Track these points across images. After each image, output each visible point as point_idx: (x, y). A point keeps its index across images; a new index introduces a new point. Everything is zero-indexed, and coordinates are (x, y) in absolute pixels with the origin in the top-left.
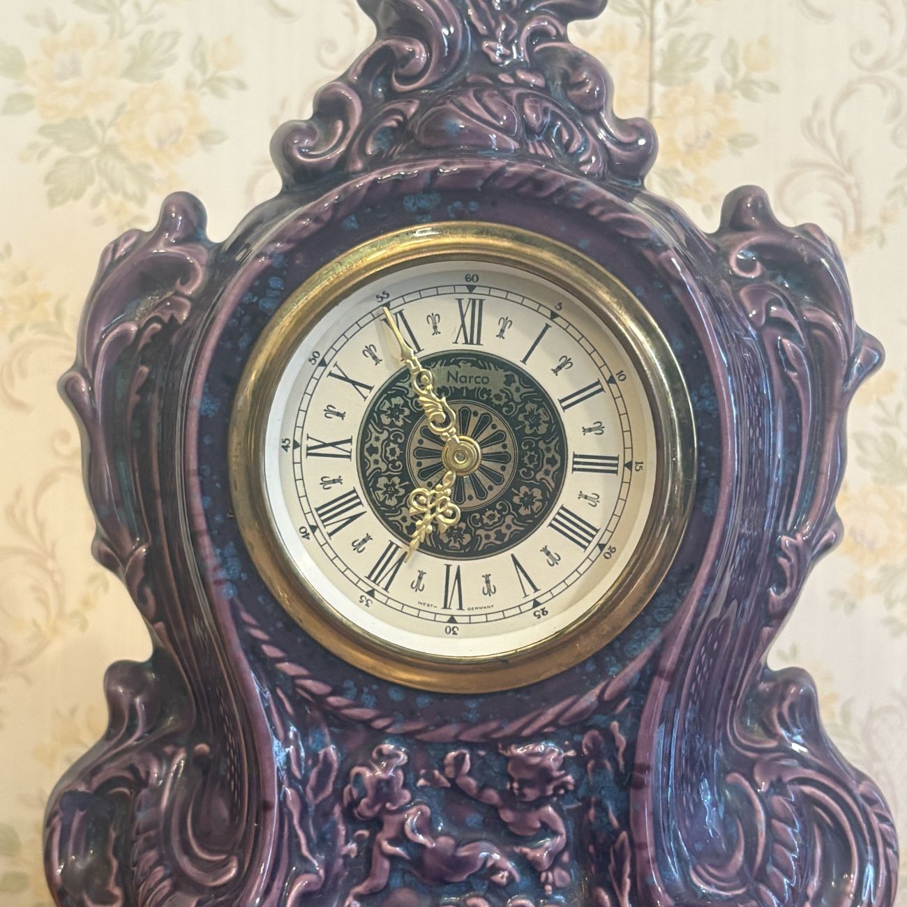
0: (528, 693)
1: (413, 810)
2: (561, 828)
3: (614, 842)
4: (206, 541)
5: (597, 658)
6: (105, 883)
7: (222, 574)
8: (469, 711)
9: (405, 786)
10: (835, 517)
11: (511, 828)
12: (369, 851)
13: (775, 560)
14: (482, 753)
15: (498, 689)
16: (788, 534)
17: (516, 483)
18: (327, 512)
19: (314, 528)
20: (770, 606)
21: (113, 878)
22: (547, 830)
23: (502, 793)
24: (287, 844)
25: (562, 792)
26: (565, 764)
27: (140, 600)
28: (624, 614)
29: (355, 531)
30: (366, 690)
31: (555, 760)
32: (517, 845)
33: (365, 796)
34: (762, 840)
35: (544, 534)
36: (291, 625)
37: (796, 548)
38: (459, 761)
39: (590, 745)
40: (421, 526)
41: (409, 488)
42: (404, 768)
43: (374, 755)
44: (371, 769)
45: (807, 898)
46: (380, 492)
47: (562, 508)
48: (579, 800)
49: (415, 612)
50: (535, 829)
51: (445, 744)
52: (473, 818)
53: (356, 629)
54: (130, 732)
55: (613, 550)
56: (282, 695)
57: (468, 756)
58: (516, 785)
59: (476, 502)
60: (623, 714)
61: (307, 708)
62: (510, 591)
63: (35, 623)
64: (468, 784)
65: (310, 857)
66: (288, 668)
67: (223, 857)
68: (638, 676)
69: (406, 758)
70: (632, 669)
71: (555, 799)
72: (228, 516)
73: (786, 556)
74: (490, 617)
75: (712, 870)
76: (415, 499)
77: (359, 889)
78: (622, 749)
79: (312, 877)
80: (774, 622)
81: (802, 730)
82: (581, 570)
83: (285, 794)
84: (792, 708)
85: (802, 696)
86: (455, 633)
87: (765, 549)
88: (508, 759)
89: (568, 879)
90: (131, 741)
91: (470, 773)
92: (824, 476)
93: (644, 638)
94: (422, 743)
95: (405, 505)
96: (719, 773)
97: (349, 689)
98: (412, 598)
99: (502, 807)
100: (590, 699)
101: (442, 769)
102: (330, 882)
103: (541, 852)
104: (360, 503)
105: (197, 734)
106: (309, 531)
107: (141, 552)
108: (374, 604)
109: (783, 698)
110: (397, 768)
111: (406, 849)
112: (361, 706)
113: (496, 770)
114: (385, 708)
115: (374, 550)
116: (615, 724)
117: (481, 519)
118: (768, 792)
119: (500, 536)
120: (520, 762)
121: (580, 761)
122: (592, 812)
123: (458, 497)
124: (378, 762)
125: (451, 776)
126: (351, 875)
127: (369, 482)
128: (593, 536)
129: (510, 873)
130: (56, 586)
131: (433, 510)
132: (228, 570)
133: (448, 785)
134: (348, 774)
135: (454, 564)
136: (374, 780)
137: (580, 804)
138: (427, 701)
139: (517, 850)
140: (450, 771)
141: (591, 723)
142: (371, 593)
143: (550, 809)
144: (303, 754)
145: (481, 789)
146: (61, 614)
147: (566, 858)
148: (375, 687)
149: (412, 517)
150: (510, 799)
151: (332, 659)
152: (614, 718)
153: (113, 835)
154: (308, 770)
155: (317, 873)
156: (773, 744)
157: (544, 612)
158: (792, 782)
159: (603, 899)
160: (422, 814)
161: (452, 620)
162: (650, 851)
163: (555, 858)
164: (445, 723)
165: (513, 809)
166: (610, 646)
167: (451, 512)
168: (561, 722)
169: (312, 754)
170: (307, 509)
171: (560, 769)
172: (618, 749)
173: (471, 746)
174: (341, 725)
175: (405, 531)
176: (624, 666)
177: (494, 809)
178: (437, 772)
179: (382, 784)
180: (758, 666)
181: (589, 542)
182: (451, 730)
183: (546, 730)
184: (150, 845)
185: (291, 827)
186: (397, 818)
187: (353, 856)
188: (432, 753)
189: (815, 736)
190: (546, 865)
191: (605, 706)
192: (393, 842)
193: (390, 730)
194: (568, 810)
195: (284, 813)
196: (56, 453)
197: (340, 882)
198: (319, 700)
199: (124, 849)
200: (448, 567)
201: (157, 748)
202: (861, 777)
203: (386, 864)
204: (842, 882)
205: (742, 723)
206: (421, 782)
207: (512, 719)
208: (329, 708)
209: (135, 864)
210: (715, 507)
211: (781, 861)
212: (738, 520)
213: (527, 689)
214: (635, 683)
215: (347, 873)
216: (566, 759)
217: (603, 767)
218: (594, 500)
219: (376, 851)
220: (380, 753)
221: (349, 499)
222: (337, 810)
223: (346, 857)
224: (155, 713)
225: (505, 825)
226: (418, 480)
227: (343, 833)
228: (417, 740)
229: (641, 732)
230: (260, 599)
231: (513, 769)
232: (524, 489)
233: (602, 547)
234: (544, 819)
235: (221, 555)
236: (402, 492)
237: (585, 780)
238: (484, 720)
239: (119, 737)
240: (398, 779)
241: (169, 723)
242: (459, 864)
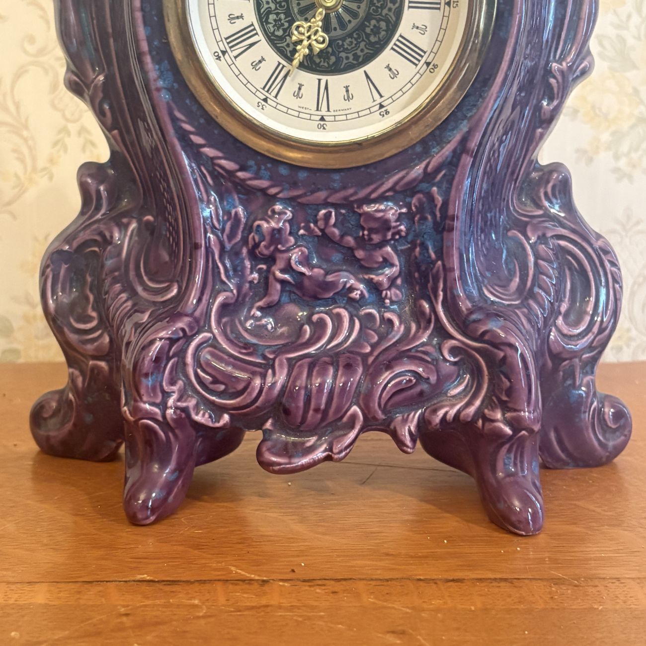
0: (375, 168)
1: (297, 250)
2: (396, 261)
3: (432, 269)
4: (148, 59)
5: (424, 142)
6: (85, 309)
7: (161, 83)
8: (334, 181)
9: (291, 234)
10: (589, 53)
11: (362, 262)
12: (267, 279)
13: (548, 81)
14: (343, 211)
15: (354, 165)
16: (557, 62)
17: (368, 17)
18: (233, 40)
19: (224, 53)
20: (542, 114)
21: (90, 306)
22: (387, 263)
23: (356, 239)
24: (212, 272)
25: (397, 237)
26: (400, 217)
28: (443, 110)
29: (253, 55)
30: (263, 167)
31: (393, 214)
32: (367, 274)
33: (263, 241)
34: (531, 272)
35: (387, 56)
36: (210, 120)
37: (562, 72)
38: (328, 216)
39: (417, 204)
40: (300, 50)
41: (291, 23)
42: (290, 221)
43: (269, 213)
44: (268, 222)
45: (560, 313)
46: (271, 26)
47: (401, 36)
48: (408, 243)
49: (296, 114)
50: (377, 262)
51: (318, 205)
52: (337, 257)
53: (255, 122)
54: (98, 208)
55: (435, 66)
56: (205, 172)
57: (333, 214)
58: (366, 232)
59: (339, 32)
60: (441, 182)
61: (222, 181)
62: (363, 97)
63: (16, 175)
64: (333, 233)
65: (227, 281)
66: (209, 152)
67: (166, 285)
68: (452, 154)
69: (291, 215)
70: (448, 150)
71: (392, 242)
72: (164, 41)
73: (555, 77)
74: (349, 117)
75: (497, 288)
76: (296, 29)
77: (260, 304)
78: (439, 205)
79: (228, 294)
80: (544, 126)
81: (559, 201)
82: (413, 81)
83: (209, 237)
84: (554, 187)
85: (560, 181)
86: (324, 128)
87: (541, 72)
88: (360, 215)
89: (401, 296)
90: (99, 216)
91: (335, 225)
92: (582, 21)
93: (456, 128)
94: (302, 205)
95: (289, 35)
96: (503, 230)
97: (251, 167)
98: (294, 103)
99: (357, 249)
100: (418, 170)
101: (316, 223)
102: (240, 299)
103: (383, 277)
104: (257, 34)
105: (144, 210)
106: (221, 54)
107: (99, 80)
108: (268, 108)
109: (548, 182)
110: (285, 221)
111: (292, 276)
112: (260, 178)
113: (352, 223)
114: (276, 180)
115: (267, 68)
116: (435, 189)
117: (343, 45)
118: (536, 242)
119: (356, 57)
120: (369, 216)
121: (410, 216)
122: (418, 249)
123: (326, 28)
124: (272, 217)
125: (322, 227)
126: (255, 295)
127: (263, 18)
128: (422, 57)
129: (362, 292)
130: (30, 149)
131: (309, 38)
132: (164, 80)
133: (320, 234)
134: (252, 226)
135: (324, 78)
136: (270, 230)
137: (409, 246)
138: (305, 175)
139: (366, 277)
140: (321, 224)
141: (418, 189)
142: (265, 100)
143: (389, 249)
144: (221, 213)
145: (342, 236)
146: (34, 169)
147: (399, 281)
148: (269, 165)
149: (293, 43)
150: (362, 242)
151: (238, 145)
152: (433, 185)
153: (89, 279)
154: (225, 223)
155: (232, 291)
156: (540, 212)
157: (387, 112)
158: (552, 237)
159: (424, 307)
160: (303, 253)
161: (322, 119)
162: (457, 274)
163: (392, 281)
164: (319, 190)
165: (364, 249)
166: (432, 133)
167: (321, 39)
168: (397, 188)
169: (228, 213)
170: (219, 39)
171: (397, 221)
172: (436, 206)
173: (335, 206)
174: (247, 193)
175: (289, 55)
176: (442, 148)
177: (351, 249)
178: (312, 225)
179: (275, 232)
180: (530, 162)
181: (419, 61)
182: (322, 195)
183: (387, 194)
184: (115, 281)
185: (214, 261)
186: (285, 255)
187: (256, 282)
188: (310, 211)
189: (568, 206)
190: (386, 285)
191: (428, 177)
192: (283, 271)
193: (280, 195)
194: (401, 250)
195: (209, 251)
196: (26, 52)
197: (247, 299)
198: (231, 173)
199: (98, 289)
200: (320, 80)
201: (118, 219)
202: (599, 236)
203: (278, 286)
204: (584, 302)
205: (519, 199)
206: (302, 232)
207: (363, 186)
208: (237, 180)
209: (106, 293)
210: (508, 32)
211: (541, 283)
212: (524, 44)
213: (375, 165)
214: (449, 159)
215: (251, 294)
216: (400, 214)
217: (426, 219)
218: (423, 30)
219: (271, 278)
220: (274, 212)
221: (248, 31)
222: (245, 251)
223: (251, 282)
224: (114, 198)
225: (358, 260)
226: (298, 16)
227: (249, 266)
228: (299, 203)
229: (453, 193)
230: (188, 101)
231: (365, 221)
232: (373, 22)
233: (428, 64)
234: (385, 256)
235: (159, 69)
236: (286, 25)
237: (413, 229)
238: (344, 188)
239: (90, 212)
240: (286, 229)
241: (124, 204)
242: (326, 286)
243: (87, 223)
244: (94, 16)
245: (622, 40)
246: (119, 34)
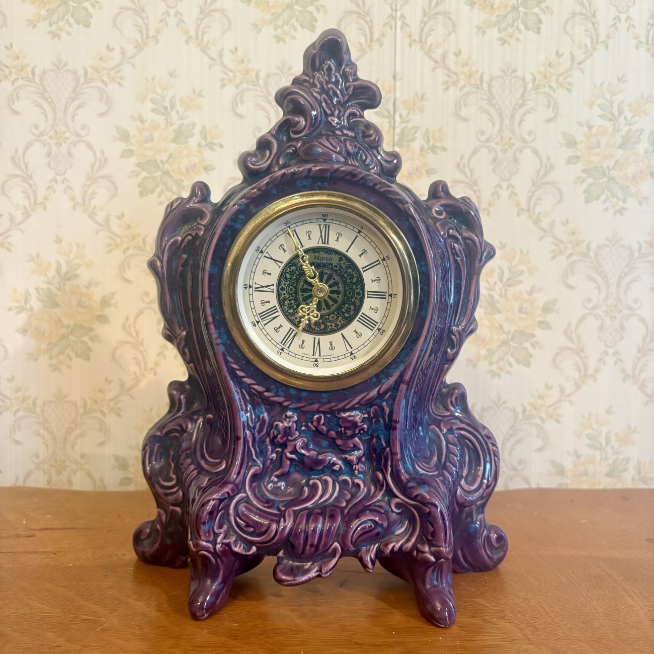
0: (348, 391)
1: (300, 440)
2: (362, 447)
3: (384, 452)
4: (212, 327)
5: (377, 376)
6: (168, 473)
7: (219, 341)
8: (323, 398)
9: (296, 429)
10: (475, 319)
11: (340, 447)
12: (281, 457)
13: (450, 337)
14: (329, 416)
15: (336, 389)
16: (455, 326)
17: (343, 303)
18: (263, 315)
19: (258, 322)
20: (448, 356)
21: (172, 471)
22: (356, 447)
23: (336, 432)
24: (247, 454)
25: (362, 432)
26: (363, 420)
27: (183, 354)
28: (388, 358)
29: (276, 323)
30: (280, 390)
31: (359, 419)
32: (343, 454)
33: (279, 434)
34: (444, 452)
35: (355, 325)
36: (249, 362)
37: (459, 332)
38: (319, 419)
39: (374, 412)
40: (303, 321)
41: (298, 306)
42: (296, 422)
43: (284, 417)
44: (282, 422)
45: (462, 477)
46: (286, 307)
47: (363, 313)
48: (369, 435)
49: (301, 358)
50: (350, 447)
51: (313, 412)
52: (325, 443)
53: (276, 364)
54: (179, 410)
55: (384, 331)
56: (245, 392)
57: (323, 417)
58: (343, 429)
59: (326, 311)
60: (387, 400)
61: (255, 397)
62: (341, 348)
63: (135, 373)
64: (323, 429)
65: (257, 460)
66: (248, 381)
67: (219, 460)
68: (394, 384)
69: (297, 418)
70: (392, 380)
71: (359, 435)
72: (222, 316)
73: (455, 335)
74: (332, 360)
75: (424, 464)
76: (301, 310)
77: (277, 473)
78: (387, 414)
79: (257, 468)
80: (449, 363)
81: (460, 408)
82: (370, 340)
83: (246, 433)
84: (456, 398)
85: (460, 394)
86: (317, 366)
87: (446, 332)
88: (339, 418)
89: (365, 468)
90: (179, 414)
91: (323, 425)
92: (470, 302)
93: (397, 368)
94: (304, 412)
95: (297, 312)
96: (426, 425)
97: (273, 389)
98: (300, 352)
99: (337, 439)
100: (374, 393)
101: (312, 423)
102: (265, 470)
103: (353, 456)
104: (277, 311)
105: (207, 410)
106: (256, 323)
107: (183, 334)
108: (283, 354)
109: (452, 395)
110: (293, 422)
111: (297, 456)
112: (278, 396)
113: (334, 423)
114: (288, 398)
115: (283, 332)
116: (384, 403)
117: (329, 319)
118: (446, 433)
119: (336, 325)
120: (344, 419)
121: (369, 419)
122: (375, 440)
123: (319, 308)
124: (285, 420)
125: (316, 426)
126: (274, 467)
127: (281, 302)
128: (375, 325)
129: (340, 465)
130: (144, 357)
131: (308, 314)
132: (222, 339)
133: (315, 429)
134: (272, 425)
135: (317, 337)
136: (284, 427)
137: (369, 437)
138: (306, 394)
139: (343, 456)
140: (315, 423)
141: (374, 403)
142: (282, 349)
143: (357, 439)
144: (254, 417)
145: (328, 431)
146: (146, 369)
147: (363, 459)
148: (284, 388)
149: (299, 318)
150: (340, 435)
151: (266, 376)
152: (384, 401)
153: (172, 453)
154: (256, 423)
155: (259, 466)
156: (448, 414)
157: (355, 357)
158: (456, 429)
159: (379, 476)
160: (304, 441)
161: (316, 361)
162: (399, 456)
163: (359, 459)
164: (314, 403)
165: (341, 439)
166: (382, 371)
167: (316, 315)
168: (362, 402)
169: (258, 417)
170: (255, 314)
171: (361, 422)
172: (385, 414)
173: (324, 413)
174: (270, 405)
175: (296, 323)
176: (389, 379)
177: (334, 439)
178: (310, 424)
179: (287, 429)
180: (442, 382)
181: (374, 328)
182: (316, 406)
183: (356, 406)
184: (188, 456)
185: (249, 447)
186: (293, 443)
187: (274, 459)
188: (308, 416)
189: (465, 410)
190: (355, 462)
191: (380, 396)
192: (291, 453)
193: (290, 406)
194: (364, 440)
195: (246, 441)
196: (144, 301)
197: (269, 470)
198: (260, 394)
199: (176, 459)
200: (315, 338)
201: (191, 417)
202: (484, 428)
203: (288, 462)
204: (477, 470)
205: (435, 405)
206: (303, 428)
207: (341, 402)
208: (264, 397)
209: (182, 464)
210: (427, 312)
211: (452, 460)
212: (436, 319)
213: (348, 389)
214: (393, 386)
215: (271, 466)
216: (364, 418)
217: (379, 421)
218: (376, 310)
219: (284, 458)
220: (286, 416)
221: (273, 310)
222: (268, 440)
223: (272, 459)
224: (189, 403)
225: (338, 446)
226: (302, 302)
227: (270, 450)
228: (301, 410)
229: (395, 407)
230: (235, 351)
231: (342, 422)
232: (346, 306)
233: (379, 330)
234: (355, 443)
235: (219, 332)
236: (295, 307)
237: (372, 427)
238: (329, 402)
239: (174, 412)
240: (294, 426)
241: (195, 406)
242: (318, 462)
243: (172, 418)
244: (181, 297)
245: (492, 297)
246: (196, 310)
